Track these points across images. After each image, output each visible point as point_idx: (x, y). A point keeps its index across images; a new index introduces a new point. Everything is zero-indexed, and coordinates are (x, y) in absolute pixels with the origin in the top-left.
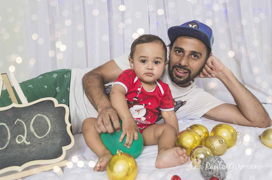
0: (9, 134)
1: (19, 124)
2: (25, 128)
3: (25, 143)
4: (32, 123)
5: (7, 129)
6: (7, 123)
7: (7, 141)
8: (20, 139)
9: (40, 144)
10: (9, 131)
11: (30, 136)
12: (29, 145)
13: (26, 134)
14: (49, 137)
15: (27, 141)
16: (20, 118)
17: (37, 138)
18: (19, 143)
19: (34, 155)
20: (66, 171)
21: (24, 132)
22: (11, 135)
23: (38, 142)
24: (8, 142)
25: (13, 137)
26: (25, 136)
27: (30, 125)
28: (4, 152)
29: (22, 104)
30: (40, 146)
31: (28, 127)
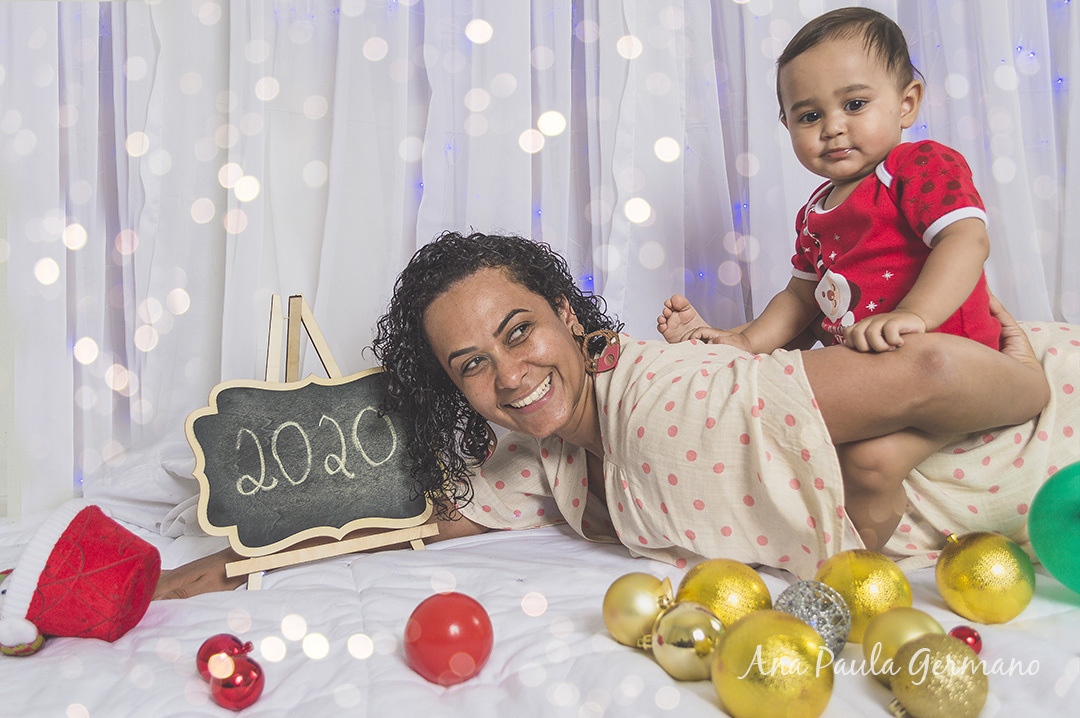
0: (309, 450)
1: (328, 426)
2: (343, 440)
3: (344, 475)
4: (355, 427)
5: (302, 437)
6: (303, 423)
7: (305, 465)
8: (334, 465)
9: (377, 479)
10: (307, 442)
11: (353, 456)
12: (354, 480)
13: (344, 453)
14: (394, 463)
15: (348, 470)
16: (328, 411)
17: (369, 465)
18: (331, 473)
19: (366, 504)
21: (341, 447)
22: (312, 453)
23: (371, 474)
24: (309, 470)
25: (319, 459)
26: (344, 459)
27: (351, 430)
28: (302, 491)
30: (376, 484)
31: (348, 437)
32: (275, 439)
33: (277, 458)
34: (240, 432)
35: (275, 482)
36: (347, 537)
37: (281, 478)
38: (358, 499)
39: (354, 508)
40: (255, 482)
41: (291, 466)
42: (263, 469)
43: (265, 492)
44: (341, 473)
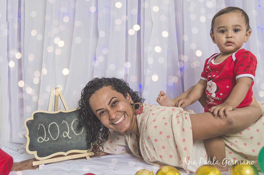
0: (59, 130)
1: (65, 124)
2: (68, 128)
4: (72, 124)
5: (57, 127)
6: (57, 123)
7: (57, 134)
8: (65, 135)
9: (77, 139)
10: (58, 128)
11: (71, 133)
12: (71, 139)
13: (69, 131)
14: (82, 135)
15: (69, 136)
16: (65, 120)
17: (75, 135)
18: (65, 137)
19: (74, 146)
21: (68, 130)
22: (59, 131)
23: (76, 137)
24: (58, 136)
25: (61, 133)
26: (68, 133)
28: (56, 142)
29: (66, 110)
30: (77, 140)
31: (70, 127)
32: (49, 127)
33: (49, 132)
34: (40, 125)
35: (48, 139)
36: (68, 155)
37: (50, 138)
38: (72, 144)
39: (70, 147)
40: (43, 139)
41: (53, 135)
42: (45, 135)
43: (45, 142)
44: (67, 137)
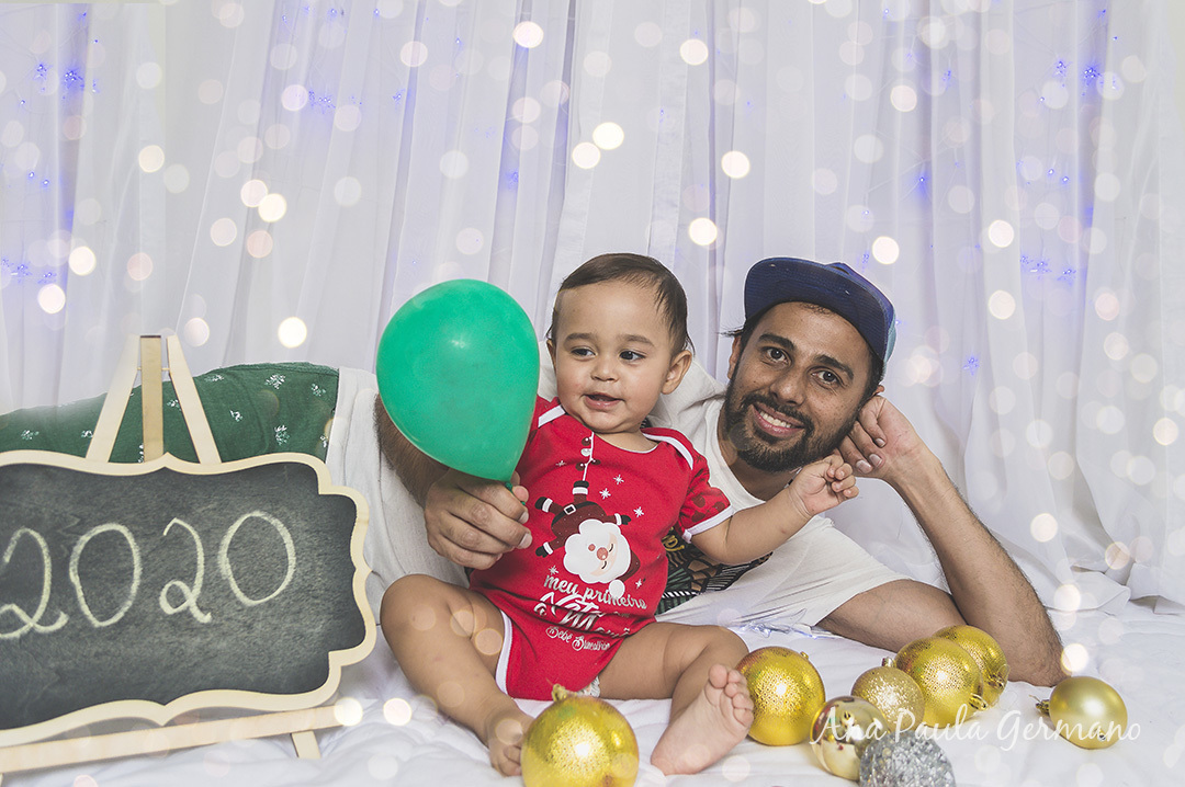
0: (137, 572)
1: (180, 536)
2: (201, 559)
3: (191, 616)
4: (227, 541)
5: (130, 550)
6: (136, 528)
7: (126, 596)
8: (177, 598)
9: (250, 627)
10: (137, 559)
11: (215, 592)
12: (208, 625)
13: (199, 581)
14: (283, 604)
15: (201, 609)
16: (184, 512)
17: (239, 603)
18: (169, 610)
19: (222, 667)
20: (334, 749)
21: (195, 571)
22: (142, 577)
23: (240, 618)
24: (130, 603)
25: (151, 587)
26: (197, 590)
27: (218, 546)
28: (110, 639)
29: (198, 462)
30: (245, 634)
31: (211, 557)
32: (79, 549)
33: (74, 578)
34: (18, 534)
35: (63, 620)
36: (171, 723)
37: (75, 613)
38: (208, 655)
39: (199, 671)
40: (24, 616)
41: (100, 595)
42: (45, 597)
43: (39, 635)
44: (187, 613)
